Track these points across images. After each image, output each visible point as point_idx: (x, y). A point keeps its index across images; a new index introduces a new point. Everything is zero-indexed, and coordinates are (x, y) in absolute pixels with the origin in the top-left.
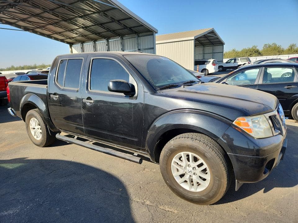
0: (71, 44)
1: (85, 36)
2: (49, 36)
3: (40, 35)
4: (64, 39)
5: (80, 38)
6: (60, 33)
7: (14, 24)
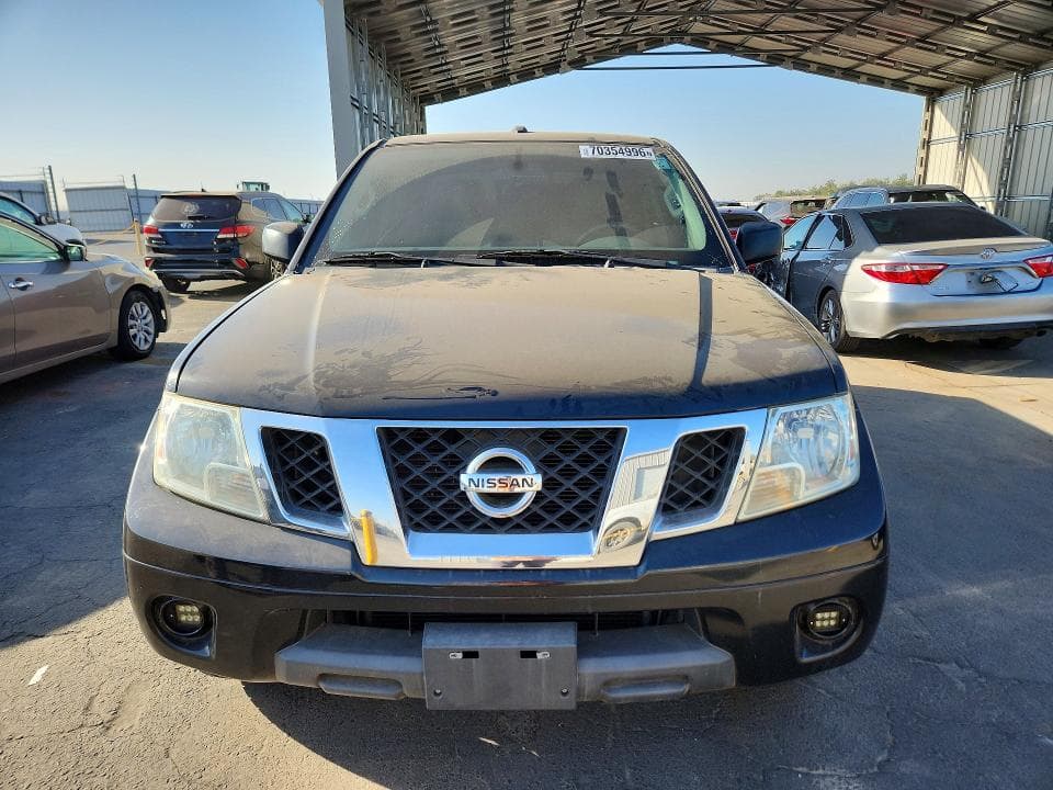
0: (933, 95)
1: (982, 53)
2: (849, 74)
3: (842, 78)
4: (905, 78)
5: (964, 65)
6: (881, 56)
7: (741, 49)
